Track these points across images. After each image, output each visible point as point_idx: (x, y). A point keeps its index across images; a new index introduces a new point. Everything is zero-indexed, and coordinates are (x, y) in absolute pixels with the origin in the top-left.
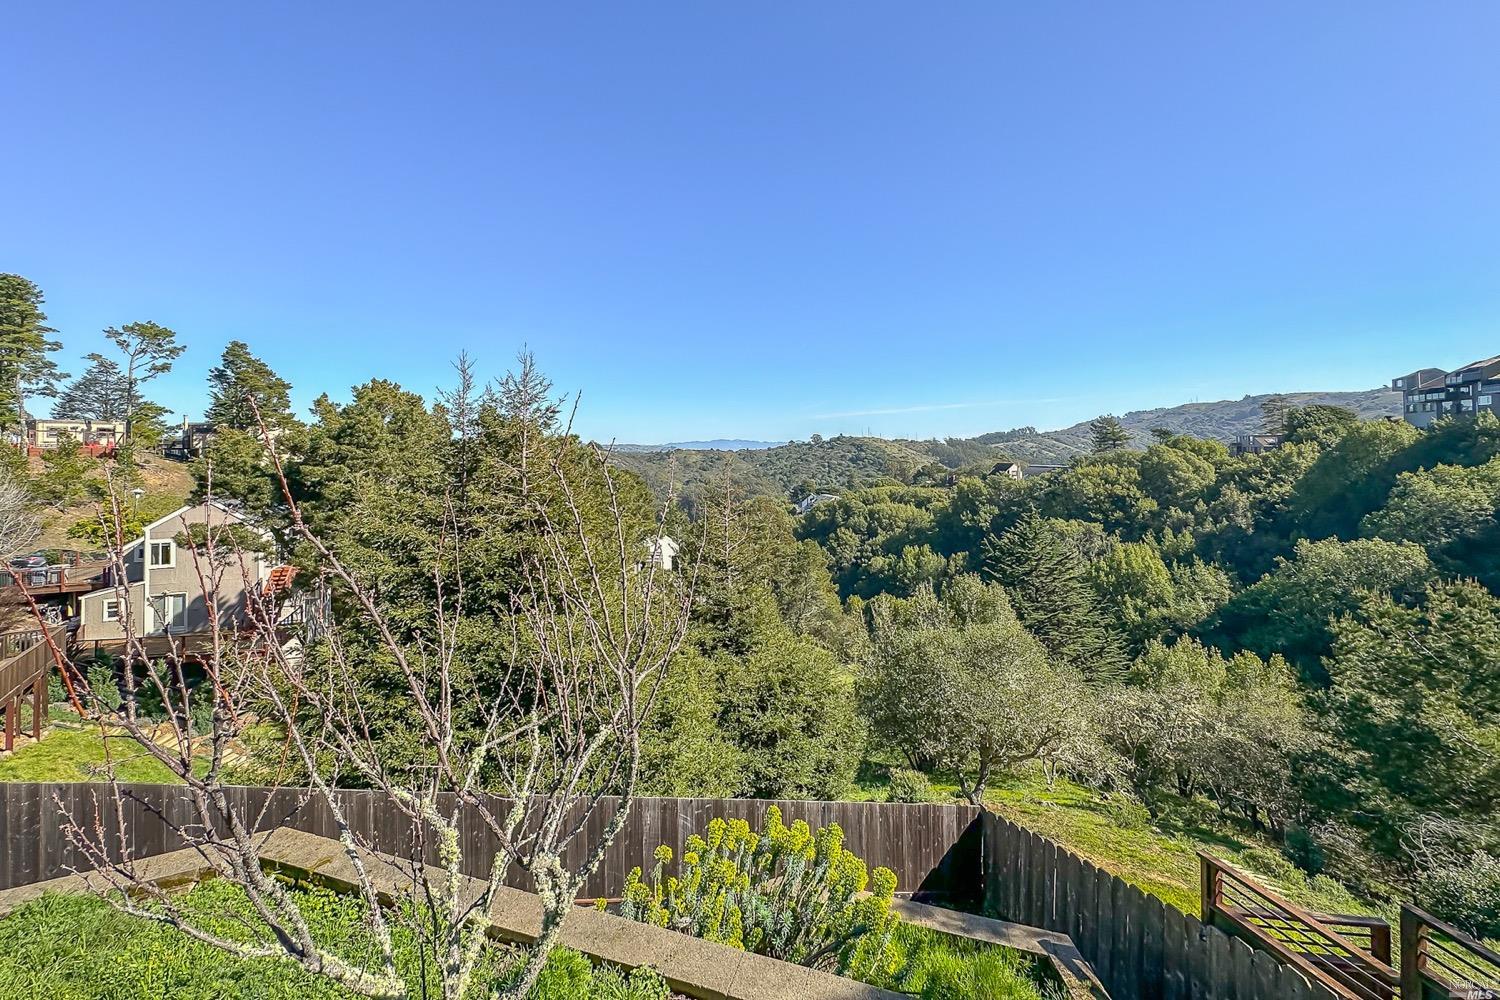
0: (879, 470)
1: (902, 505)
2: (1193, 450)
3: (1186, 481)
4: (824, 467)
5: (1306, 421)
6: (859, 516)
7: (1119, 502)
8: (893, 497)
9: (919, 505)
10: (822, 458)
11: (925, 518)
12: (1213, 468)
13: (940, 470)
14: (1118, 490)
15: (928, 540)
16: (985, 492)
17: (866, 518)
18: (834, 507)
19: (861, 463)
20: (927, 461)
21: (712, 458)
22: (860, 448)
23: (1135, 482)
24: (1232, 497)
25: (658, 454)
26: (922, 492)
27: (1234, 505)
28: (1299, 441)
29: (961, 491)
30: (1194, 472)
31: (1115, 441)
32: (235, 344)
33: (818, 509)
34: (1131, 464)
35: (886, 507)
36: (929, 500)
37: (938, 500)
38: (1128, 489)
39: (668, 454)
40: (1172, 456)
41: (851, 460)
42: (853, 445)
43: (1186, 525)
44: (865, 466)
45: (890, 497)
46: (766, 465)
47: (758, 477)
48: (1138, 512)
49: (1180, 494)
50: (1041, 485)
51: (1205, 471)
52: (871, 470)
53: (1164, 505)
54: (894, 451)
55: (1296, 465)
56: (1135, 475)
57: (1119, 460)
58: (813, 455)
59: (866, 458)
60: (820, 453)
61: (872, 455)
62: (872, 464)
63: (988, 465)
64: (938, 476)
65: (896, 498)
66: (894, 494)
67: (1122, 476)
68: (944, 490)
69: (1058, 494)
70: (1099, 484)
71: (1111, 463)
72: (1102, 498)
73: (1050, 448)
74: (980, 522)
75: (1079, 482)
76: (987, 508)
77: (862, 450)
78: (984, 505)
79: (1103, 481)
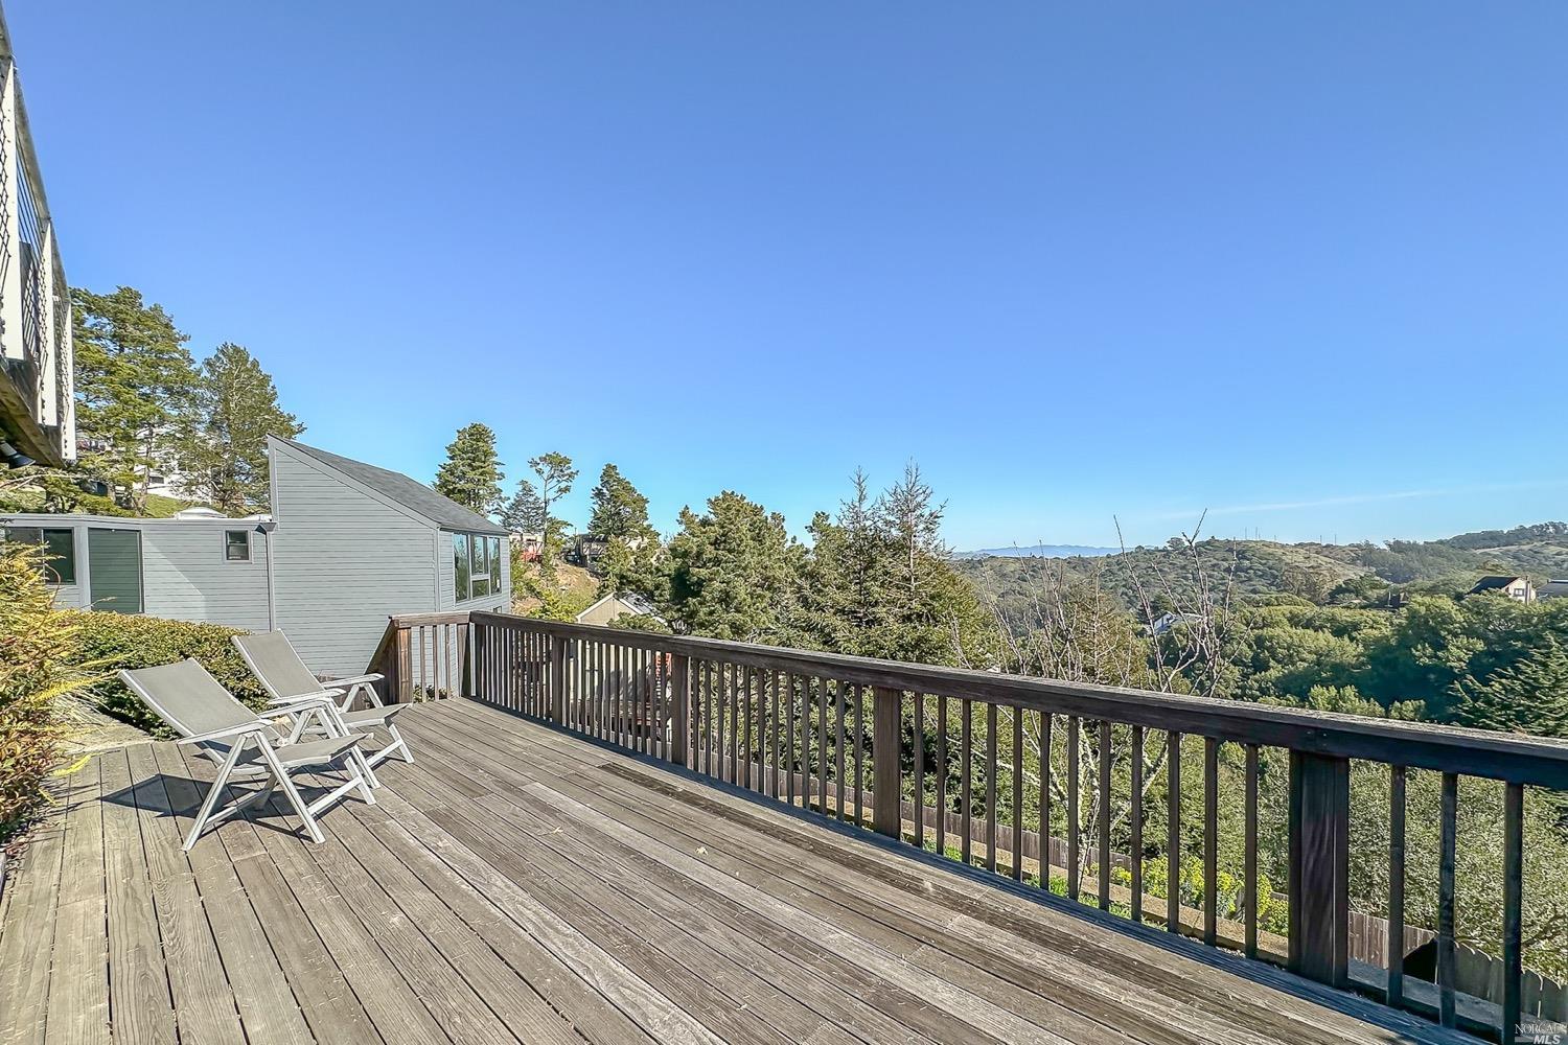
0: (1271, 585)
1: (1310, 632)
4: (1186, 579)
6: (1240, 643)
8: (1294, 621)
9: (1338, 633)
10: (1183, 567)
11: (1349, 651)
13: (1376, 587)
15: (1352, 680)
16: (1459, 618)
17: (1250, 646)
19: (1242, 574)
20: (1354, 573)
21: (1033, 566)
22: (1242, 555)
25: (968, 562)
26: (1344, 615)
29: (1413, 615)
33: (1178, 631)
35: (1283, 633)
36: (1356, 627)
37: (1372, 627)
39: (980, 562)
41: (1228, 570)
42: (1231, 550)
44: (1250, 579)
45: (1290, 620)
46: (1104, 575)
52: (1259, 584)
54: (1298, 558)
58: (1171, 564)
59: (1250, 568)
60: (1180, 561)
61: (1260, 563)
62: (1260, 576)
63: (1468, 577)
64: (1373, 594)
65: (1300, 621)
66: (1297, 616)
68: (1384, 614)
74: (1449, 661)
76: (1462, 641)
77: (1244, 558)
78: (1456, 636)
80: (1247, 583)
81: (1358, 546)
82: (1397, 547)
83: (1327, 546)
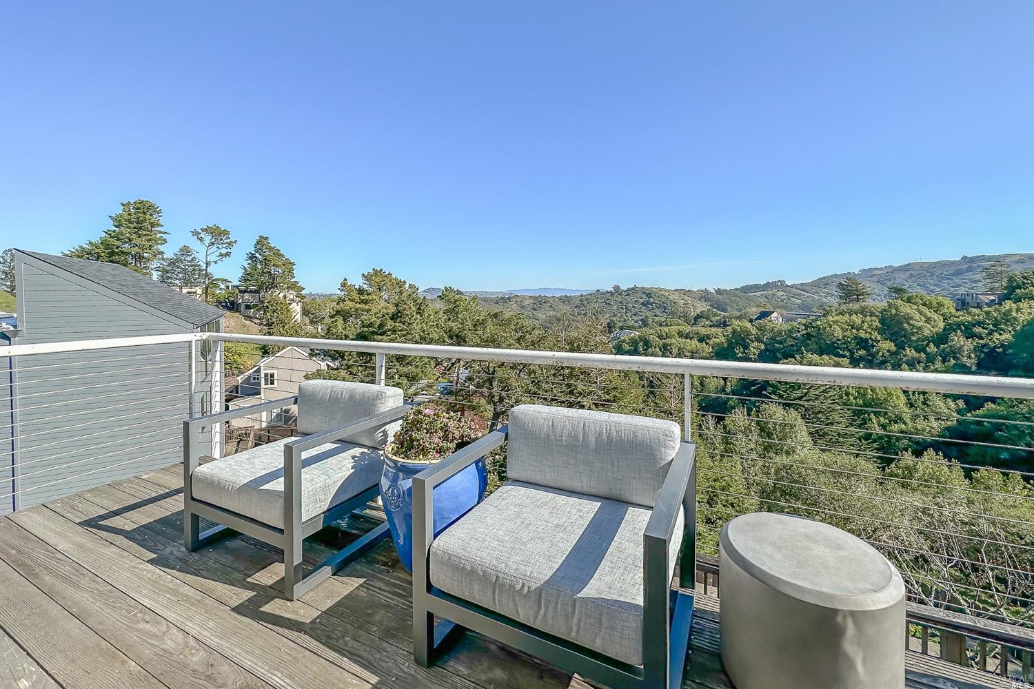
0: (664, 312)
1: (688, 340)
2: (924, 304)
3: (919, 328)
4: (623, 309)
5: (1024, 284)
7: (863, 343)
8: (680, 334)
9: (701, 340)
10: (621, 302)
11: (705, 350)
12: (942, 318)
13: (715, 315)
14: (862, 334)
16: (754, 333)
17: (660, 349)
18: (636, 340)
19: (650, 306)
20: (701, 307)
21: (540, 302)
22: (649, 295)
23: (877, 329)
24: (959, 342)
25: (502, 298)
26: (703, 331)
27: (960, 348)
28: (1018, 300)
29: (734, 332)
30: (925, 322)
31: (858, 296)
32: (262, 237)
33: (624, 341)
34: (872, 314)
35: (676, 341)
36: (708, 337)
37: (715, 337)
38: (870, 333)
39: (508, 298)
40: (906, 309)
41: (642, 304)
42: (644, 293)
43: (919, 362)
44: (653, 309)
45: (678, 334)
46: (579, 307)
47: (574, 315)
48: (879, 351)
49: (913, 338)
50: (799, 328)
51: (935, 321)
52: (658, 312)
53: (901, 347)
54: (675, 297)
55: (1015, 319)
56: (877, 323)
57: (863, 312)
58: (614, 300)
59: (654, 303)
60: (619, 299)
61: (658, 300)
62: (658, 307)
63: (754, 311)
64: (715, 319)
65: (683, 335)
66: (681, 332)
67: (866, 323)
68: (720, 330)
69: (813, 336)
70: (847, 330)
71: (856, 313)
72: (849, 339)
73: (797, 296)
74: (750, 354)
75: (830, 327)
76: (756, 344)
77: (651, 297)
78: (753, 342)
79: (850, 327)
80: (652, 311)
81: (702, 291)
82: (719, 291)
83: (689, 291)
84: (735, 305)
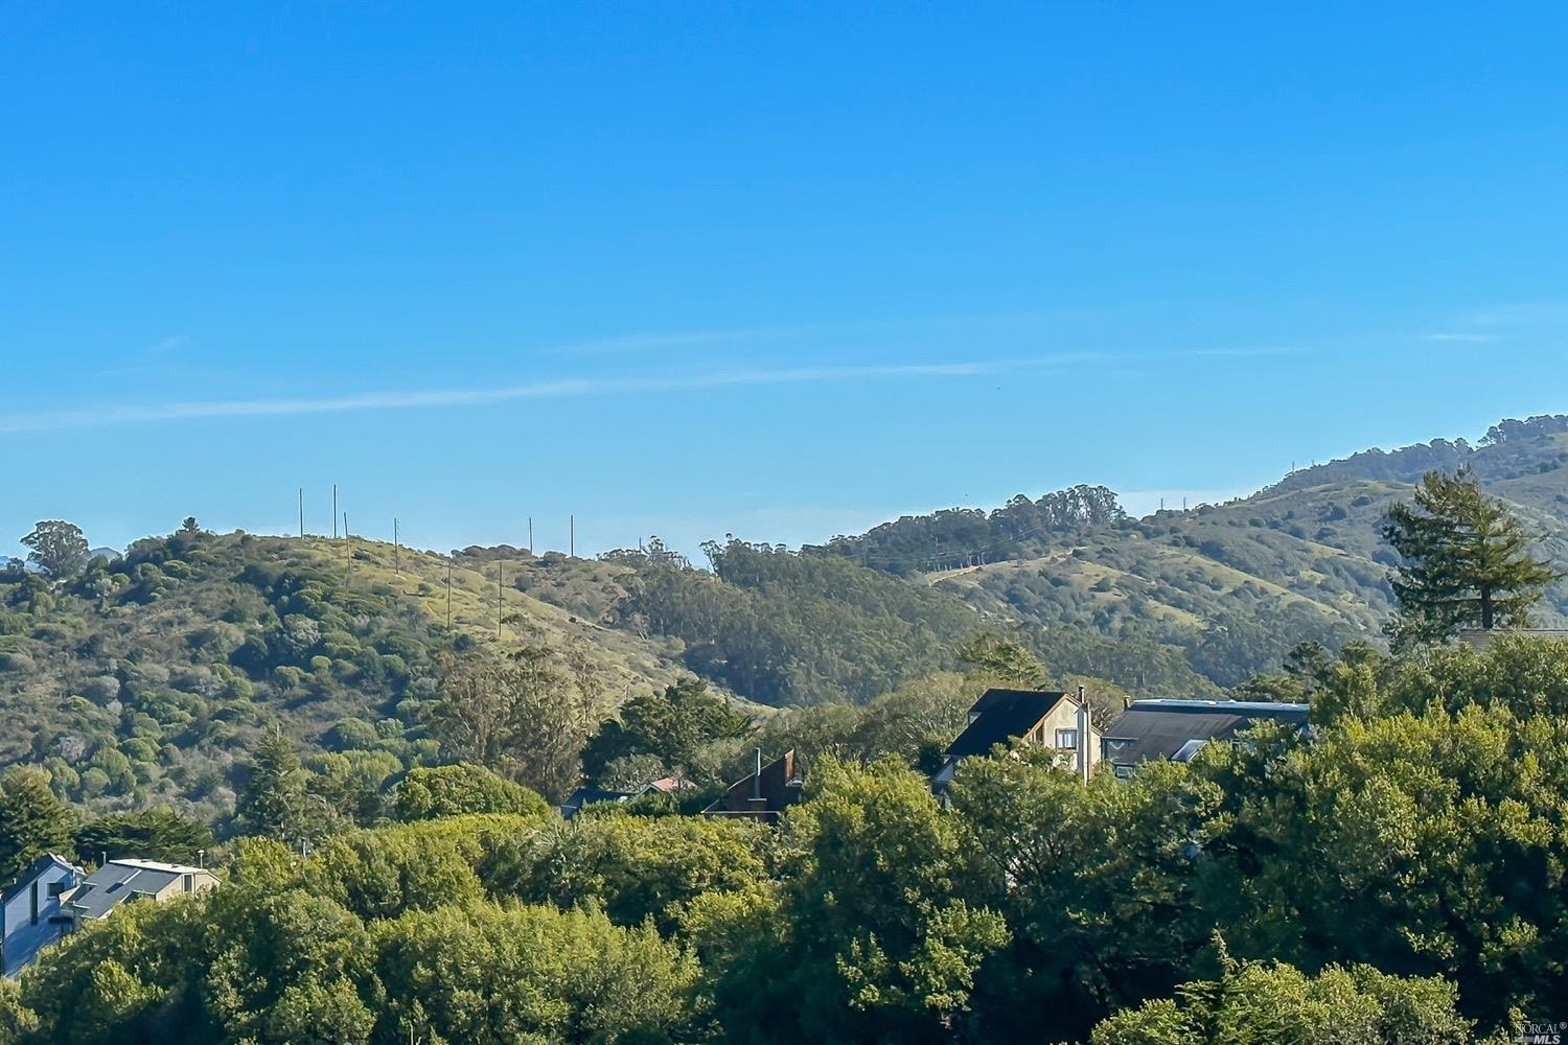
0: (389, 710)
1: (547, 913)
4: (97, 695)
6: (331, 977)
7: (1520, 877)
8: (498, 872)
9: (628, 909)
10: (87, 650)
11: (662, 976)
13: (716, 726)
14: (1514, 822)
16: (947, 839)
17: (364, 988)
18: (194, 932)
19: (293, 672)
20: (643, 670)
22: (288, 594)
33: (109, 943)
35: (469, 924)
37: (719, 882)
41: (244, 658)
42: (252, 577)
44: (318, 694)
45: (484, 870)
50: (1193, 800)
52: (350, 711)
57: (1513, 684)
58: (40, 634)
59: (320, 648)
60: (75, 622)
61: (351, 629)
62: (353, 681)
63: (947, 692)
64: (713, 754)
65: (513, 873)
66: (504, 854)
67: (1531, 758)
68: (747, 829)
69: (1268, 846)
70: (1438, 797)
71: (1481, 696)
72: (1452, 859)
73: (1180, 589)
74: (928, 989)
75: (1357, 788)
76: (957, 916)
77: (300, 607)
78: (941, 901)
79: (1453, 783)
80: (308, 709)
81: (634, 559)
82: (738, 563)
83: (549, 561)
84: (833, 656)
